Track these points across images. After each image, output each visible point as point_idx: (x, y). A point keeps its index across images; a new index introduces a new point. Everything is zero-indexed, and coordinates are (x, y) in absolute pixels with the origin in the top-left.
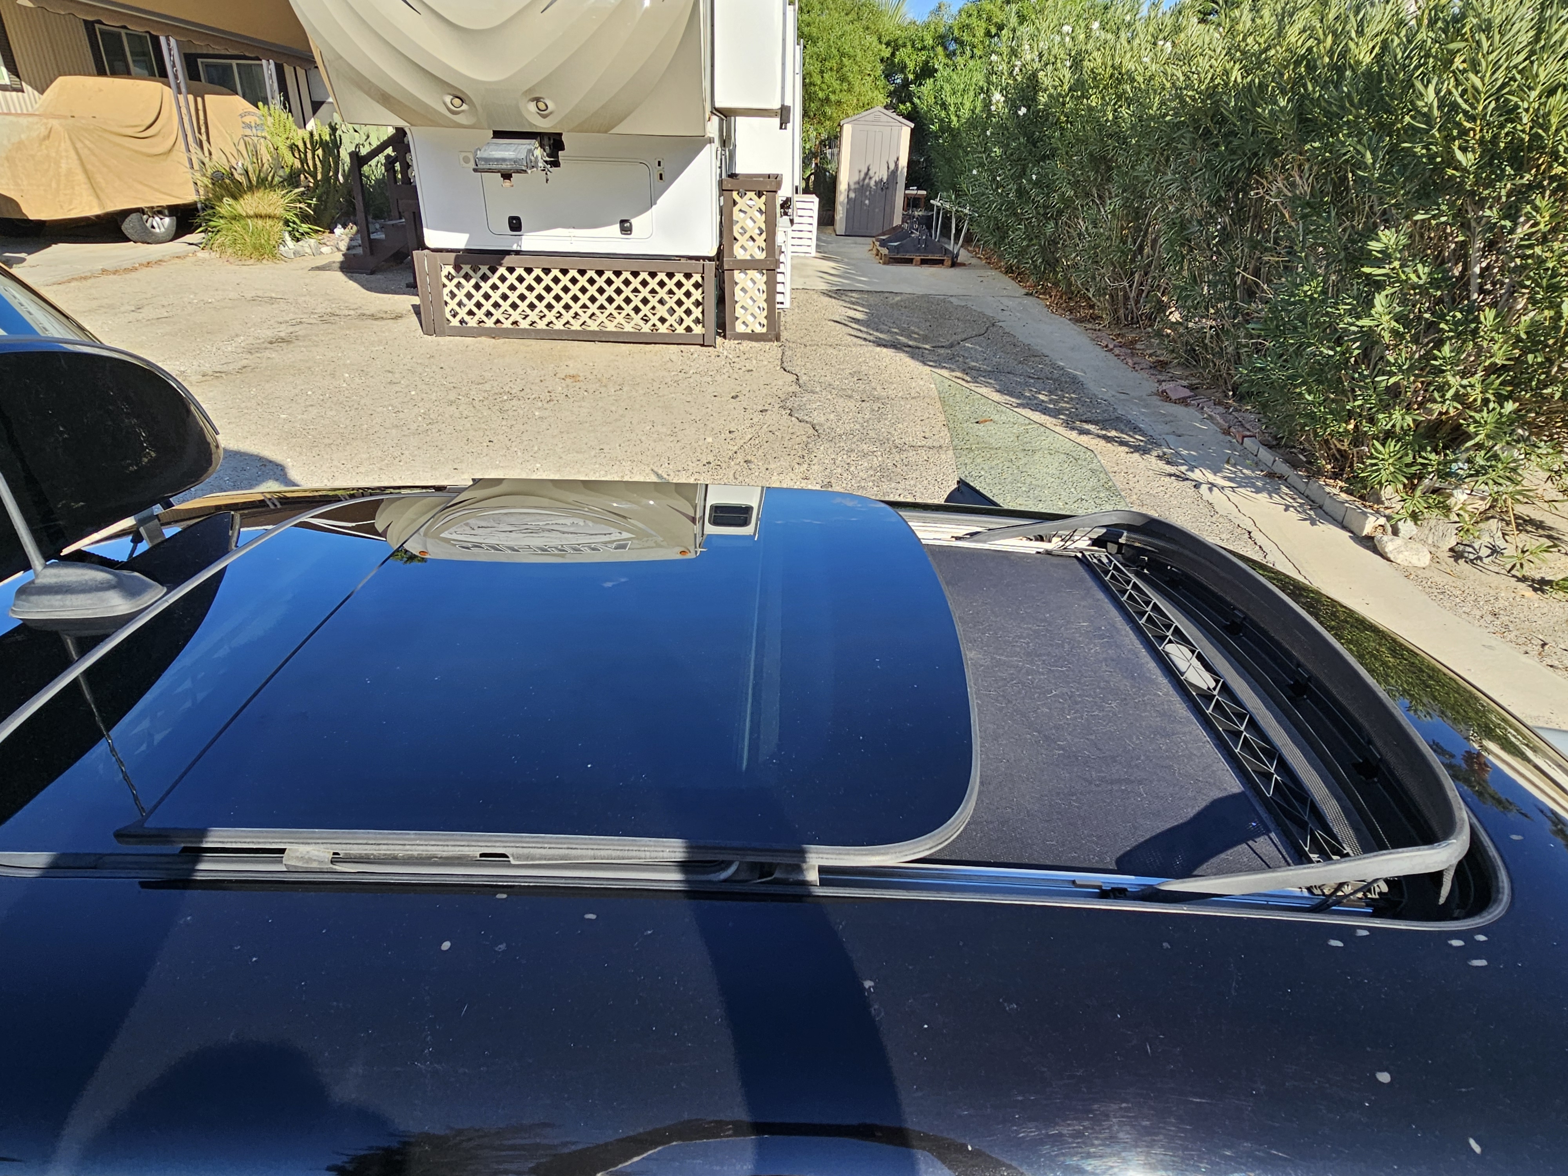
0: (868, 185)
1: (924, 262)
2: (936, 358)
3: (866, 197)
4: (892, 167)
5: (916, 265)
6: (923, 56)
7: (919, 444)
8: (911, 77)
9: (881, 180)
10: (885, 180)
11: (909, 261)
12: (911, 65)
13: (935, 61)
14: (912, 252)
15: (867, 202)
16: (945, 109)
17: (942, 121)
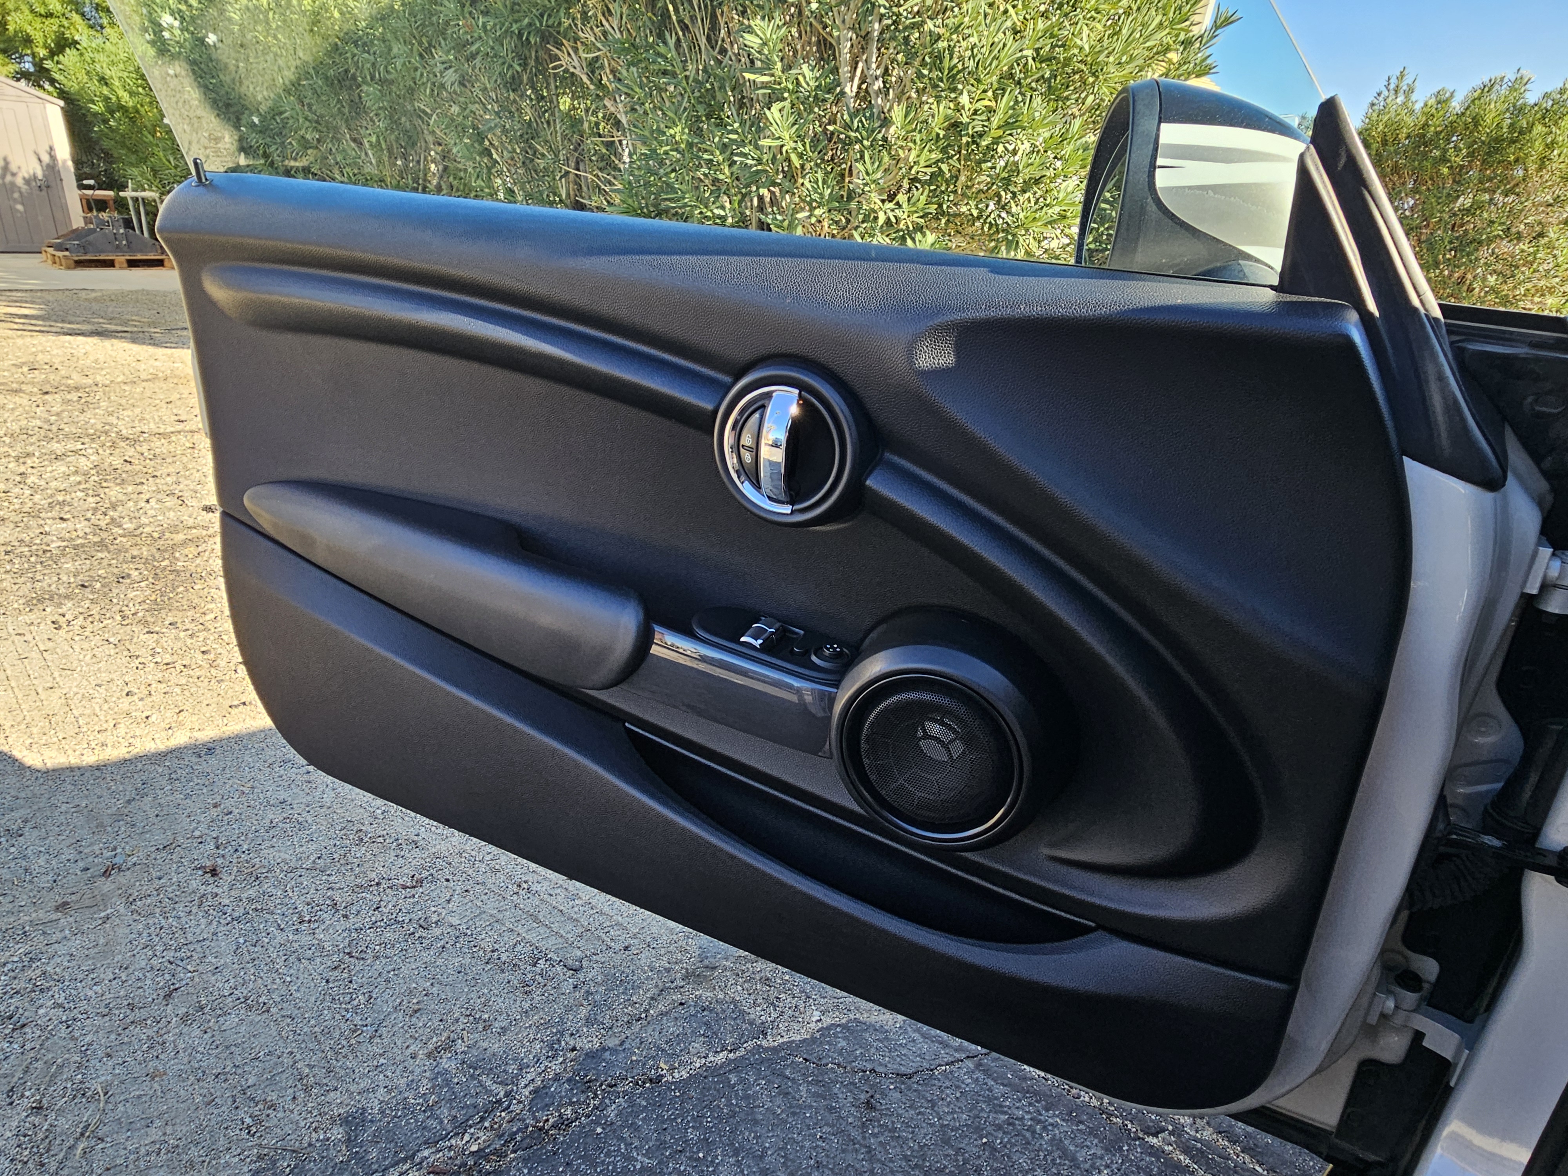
0: (13, 184)
1: (132, 264)
2: (176, 339)
3: (15, 200)
4: (46, 159)
5: (121, 268)
6: (52, 25)
7: (172, 429)
8: (42, 52)
9: (35, 177)
10: (40, 176)
11: (110, 264)
12: (38, 37)
13: (73, 30)
14: (109, 252)
15: (20, 207)
16: (106, 84)
17: (107, 99)
